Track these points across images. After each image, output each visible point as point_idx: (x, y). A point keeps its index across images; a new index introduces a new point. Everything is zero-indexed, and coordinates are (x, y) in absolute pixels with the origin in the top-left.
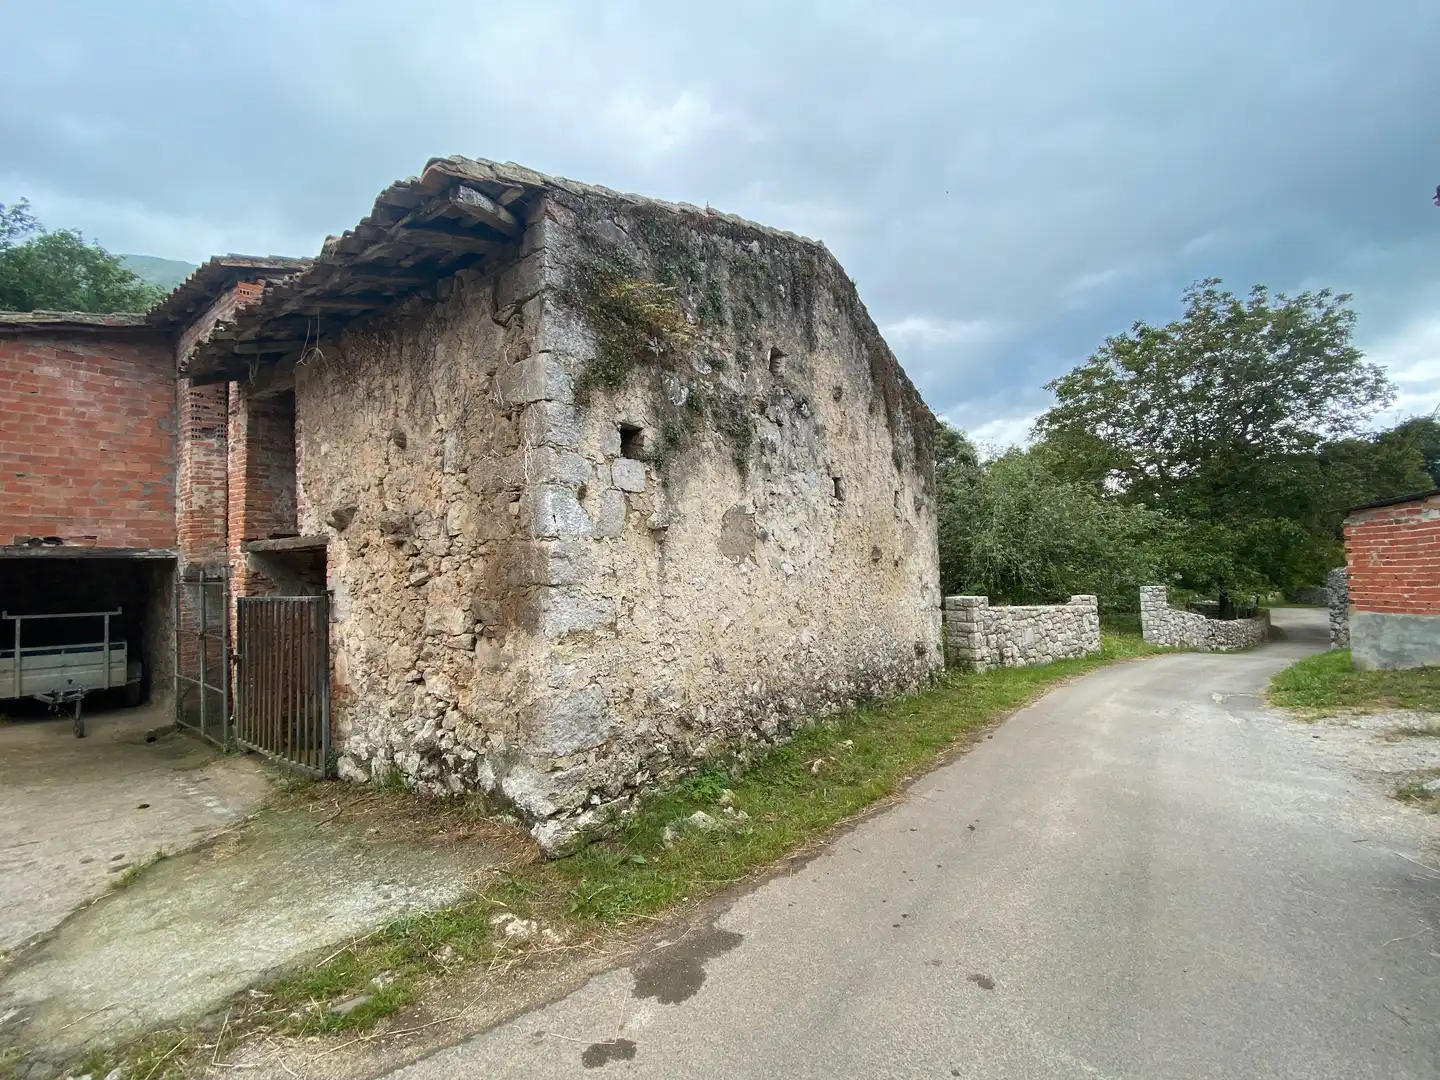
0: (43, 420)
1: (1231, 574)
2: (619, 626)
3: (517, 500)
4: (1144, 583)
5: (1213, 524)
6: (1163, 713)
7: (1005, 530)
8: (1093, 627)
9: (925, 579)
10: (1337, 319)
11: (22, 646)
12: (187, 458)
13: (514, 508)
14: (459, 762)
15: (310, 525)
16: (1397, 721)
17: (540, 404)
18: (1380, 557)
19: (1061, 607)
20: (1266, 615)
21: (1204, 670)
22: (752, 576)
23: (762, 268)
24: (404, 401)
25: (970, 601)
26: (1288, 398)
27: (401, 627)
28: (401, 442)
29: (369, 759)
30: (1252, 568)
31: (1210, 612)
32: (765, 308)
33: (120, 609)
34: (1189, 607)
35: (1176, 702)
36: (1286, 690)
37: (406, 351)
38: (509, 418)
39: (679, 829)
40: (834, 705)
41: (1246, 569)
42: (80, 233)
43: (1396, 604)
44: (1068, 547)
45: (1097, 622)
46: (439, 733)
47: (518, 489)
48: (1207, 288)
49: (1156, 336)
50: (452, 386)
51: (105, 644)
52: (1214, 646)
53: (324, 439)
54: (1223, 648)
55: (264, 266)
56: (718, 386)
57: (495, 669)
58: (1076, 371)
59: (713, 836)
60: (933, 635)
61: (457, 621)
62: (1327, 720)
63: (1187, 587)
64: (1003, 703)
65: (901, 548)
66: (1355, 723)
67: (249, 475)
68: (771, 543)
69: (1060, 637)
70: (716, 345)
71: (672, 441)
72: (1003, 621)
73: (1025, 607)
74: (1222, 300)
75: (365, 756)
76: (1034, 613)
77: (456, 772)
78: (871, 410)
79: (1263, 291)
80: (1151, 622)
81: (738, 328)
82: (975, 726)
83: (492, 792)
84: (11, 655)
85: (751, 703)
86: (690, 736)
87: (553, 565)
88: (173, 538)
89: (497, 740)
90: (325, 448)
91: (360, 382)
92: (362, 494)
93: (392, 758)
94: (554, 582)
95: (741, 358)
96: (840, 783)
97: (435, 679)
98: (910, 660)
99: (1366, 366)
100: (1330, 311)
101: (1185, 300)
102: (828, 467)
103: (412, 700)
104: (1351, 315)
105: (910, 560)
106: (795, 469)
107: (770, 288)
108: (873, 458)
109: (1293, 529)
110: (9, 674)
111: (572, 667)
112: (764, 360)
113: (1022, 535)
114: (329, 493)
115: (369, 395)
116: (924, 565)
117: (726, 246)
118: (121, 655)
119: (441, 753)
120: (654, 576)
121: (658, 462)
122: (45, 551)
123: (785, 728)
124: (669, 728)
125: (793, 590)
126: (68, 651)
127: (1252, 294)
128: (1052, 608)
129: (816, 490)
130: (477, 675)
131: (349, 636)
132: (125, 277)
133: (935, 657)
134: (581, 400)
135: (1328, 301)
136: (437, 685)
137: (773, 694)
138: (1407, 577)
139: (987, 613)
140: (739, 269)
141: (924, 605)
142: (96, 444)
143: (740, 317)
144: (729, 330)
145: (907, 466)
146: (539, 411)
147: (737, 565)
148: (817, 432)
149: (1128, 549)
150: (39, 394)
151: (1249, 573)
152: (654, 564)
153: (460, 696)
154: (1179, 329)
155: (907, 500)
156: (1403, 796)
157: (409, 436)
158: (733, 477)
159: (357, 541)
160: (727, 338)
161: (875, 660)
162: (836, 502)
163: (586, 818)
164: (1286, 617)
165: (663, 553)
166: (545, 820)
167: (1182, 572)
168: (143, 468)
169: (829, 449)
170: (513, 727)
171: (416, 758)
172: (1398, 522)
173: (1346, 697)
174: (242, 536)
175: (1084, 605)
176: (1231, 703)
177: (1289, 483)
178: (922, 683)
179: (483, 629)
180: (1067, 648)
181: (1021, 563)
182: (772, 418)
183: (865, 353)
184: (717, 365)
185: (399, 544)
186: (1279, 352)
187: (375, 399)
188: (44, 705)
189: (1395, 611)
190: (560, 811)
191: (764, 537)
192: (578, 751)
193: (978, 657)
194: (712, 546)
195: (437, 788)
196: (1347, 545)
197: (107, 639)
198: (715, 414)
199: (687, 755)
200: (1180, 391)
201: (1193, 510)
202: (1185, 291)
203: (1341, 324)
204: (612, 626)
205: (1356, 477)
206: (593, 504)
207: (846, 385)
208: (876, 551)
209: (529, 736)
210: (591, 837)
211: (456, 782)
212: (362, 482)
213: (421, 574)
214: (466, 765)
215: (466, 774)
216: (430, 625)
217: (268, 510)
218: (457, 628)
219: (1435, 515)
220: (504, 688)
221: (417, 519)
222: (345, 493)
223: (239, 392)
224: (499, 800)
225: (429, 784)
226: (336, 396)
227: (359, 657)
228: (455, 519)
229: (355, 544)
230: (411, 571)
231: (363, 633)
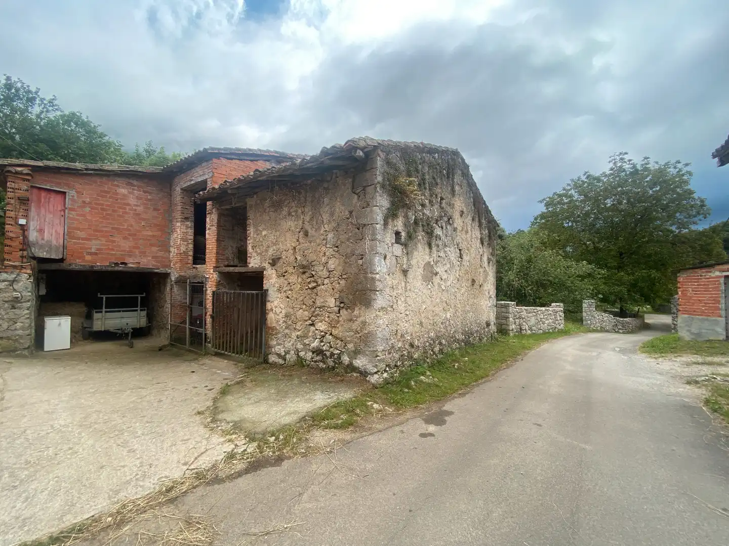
0: (121, 212)
1: (626, 296)
2: (394, 307)
3: (362, 259)
4: (584, 299)
5: (618, 271)
6: (594, 354)
7: (519, 272)
8: (561, 318)
9: (491, 293)
10: (683, 175)
11: (105, 308)
12: (178, 230)
13: (360, 262)
14: (332, 354)
15: (254, 262)
16: (692, 359)
17: (374, 225)
18: (693, 291)
19: (547, 308)
20: (642, 317)
21: (612, 339)
22: (432, 290)
23: (438, 164)
24: (307, 218)
25: (508, 304)
26: (657, 212)
27: (304, 304)
28: (306, 234)
29: (285, 355)
30: (636, 294)
31: (615, 314)
32: (439, 181)
33: (144, 294)
34: (605, 311)
35: (600, 350)
36: (648, 347)
37: (309, 199)
38: (359, 229)
39: (416, 382)
40: (457, 344)
41: (633, 294)
42: (81, 113)
43: (698, 312)
44: (548, 280)
45: (563, 316)
46: (322, 344)
47: (362, 255)
48: (621, 157)
49: (595, 179)
50: (332, 214)
51: (139, 308)
52: (616, 330)
53: (264, 229)
54: (621, 331)
55: (222, 152)
56: (423, 214)
57: (351, 320)
58: (554, 193)
59: (429, 385)
60: (492, 318)
61: (331, 302)
62: (663, 358)
63: (605, 301)
64: (524, 348)
65: (482, 279)
66: (675, 359)
67: (218, 240)
68: (438, 277)
69: (547, 322)
70: (423, 198)
71: (410, 237)
72: (522, 314)
73: (531, 308)
74: (628, 163)
75: (283, 354)
76: (535, 311)
77: (331, 358)
78: (473, 220)
79: (648, 160)
80: (587, 317)
81: (430, 190)
82: (515, 355)
83: (348, 366)
84: (101, 312)
85: (431, 340)
86: (413, 350)
87: (378, 283)
88: (169, 264)
89: (351, 346)
90: (264, 233)
91: (284, 208)
92: (284, 252)
93: (298, 354)
94: (378, 289)
95: (431, 202)
96: (467, 372)
97: (320, 324)
98: (484, 328)
99: (697, 198)
100: (680, 170)
101: (610, 162)
102: (458, 245)
103: (309, 331)
104: (690, 173)
105: (485, 285)
106: (447, 246)
107: (440, 172)
108: (473, 240)
109: (657, 276)
110: (99, 320)
111: (382, 320)
112: (438, 202)
113: (527, 274)
114: (267, 251)
115: (290, 214)
116: (490, 287)
117: (427, 157)
118: (144, 313)
119: (323, 352)
120: (403, 288)
121: (405, 245)
122: (121, 268)
123: (441, 351)
124: (407, 346)
125: (445, 297)
126: (123, 311)
127: (643, 161)
128: (543, 309)
129: (453, 255)
130: (342, 323)
131: (276, 307)
132: (102, 136)
133: (493, 328)
134: (386, 224)
135: (679, 166)
136: (322, 326)
137: (438, 337)
138: (704, 300)
139: (515, 310)
140: (431, 166)
141: (490, 305)
142: (141, 223)
143: (431, 185)
144: (427, 190)
145: (486, 244)
146: (373, 228)
147: (427, 285)
148: (454, 231)
149: (578, 283)
150: (119, 201)
151: (634, 296)
152: (403, 284)
153: (333, 330)
154: (606, 176)
155: (485, 259)
156: (689, 383)
157: (310, 231)
158: (427, 250)
159: (281, 270)
160: (426, 195)
161: (472, 327)
162: (460, 260)
163: (385, 375)
164: (653, 319)
165: (406, 280)
166: (372, 374)
167: (603, 294)
168: (159, 233)
169: (458, 238)
170: (358, 341)
171: (311, 354)
172: (701, 276)
173: (672, 350)
174: (214, 265)
175: (557, 308)
176: (623, 351)
177: (656, 253)
178: (488, 339)
179: (343, 305)
180: (549, 327)
181: (527, 287)
182: (440, 225)
183: (472, 195)
184: (423, 205)
185: (304, 273)
186: (654, 189)
187: (293, 216)
188: (116, 333)
189: (698, 315)
190: (378, 371)
191: (436, 274)
192: (383, 351)
193: (511, 329)
194: (420, 277)
195: (321, 365)
196: (679, 285)
197: (139, 307)
198: (423, 225)
199: (412, 357)
200: (605, 206)
201: (609, 265)
202: (610, 157)
203: (685, 177)
204: (392, 307)
205: (689, 252)
206: (388, 261)
207: (465, 210)
208: (473, 281)
209: (366, 344)
210: (387, 383)
211: (330, 362)
212: (285, 248)
213: (314, 284)
214: (336, 356)
215: (335, 359)
216: (318, 304)
217: (224, 255)
218: (332, 305)
219: (718, 273)
220: (354, 327)
221: (313, 264)
222: (275, 251)
223: (213, 205)
224: (351, 368)
225: (317, 363)
226: (271, 213)
227: (281, 315)
228: (332, 264)
229: (280, 272)
230: (309, 283)
231: (284, 306)
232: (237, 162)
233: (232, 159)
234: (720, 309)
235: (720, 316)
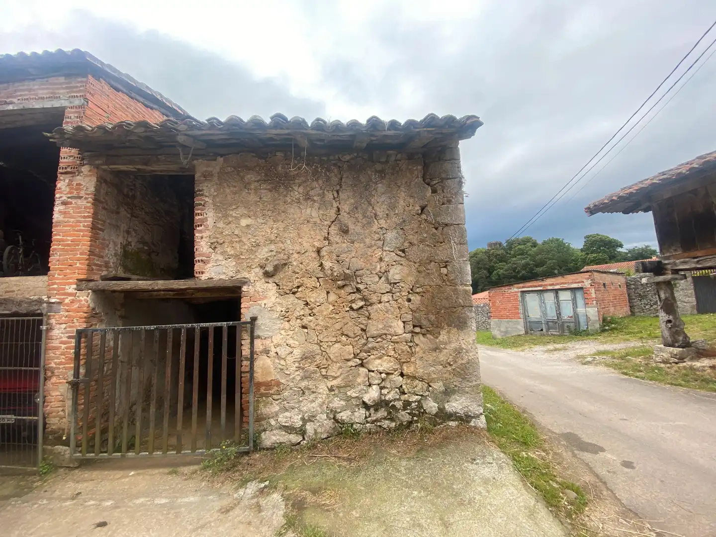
3: (446, 267)
13: (444, 271)
14: (407, 404)
17: (461, 226)
18: (500, 302)
27: (343, 334)
28: (344, 230)
29: (304, 425)
37: (347, 181)
38: (437, 229)
43: (504, 316)
46: (385, 392)
47: (446, 262)
53: (245, 216)
57: (435, 350)
61: (398, 327)
75: (299, 424)
77: (405, 410)
83: (437, 414)
89: (438, 386)
90: (245, 222)
91: (296, 188)
92: (296, 256)
93: (335, 418)
97: (378, 361)
103: (356, 376)
114: (252, 252)
115: (308, 198)
119: (389, 403)
130: (419, 354)
131: (277, 346)
136: (381, 365)
138: (508, 308)
146: (461, 229)
153: (404, 368)
157: (351, 226)
159: (291, 284)
166: (477, 417)
170: (451, 377)
171: (363, 411)
172: (505, 292)
174: (82, 277)
179: (418, 329)
185: (341, 287)
187: (315, 201)
189: (504, 319)
195: (386, 424)
209: (464, 379)
211: (404, 416)
212: (298, 248)
213: (361, 303)
214: (413, 404)
215: (413, 409)
216: (373, 330)
217: (102, 257)
218: (400, 330)
219: (516, 290)
220: (442, 357)
221: (358, 273)
222: (274, 253)
223: (83, 159)
224: (444, 416)
225: (378, 424)
226: (263, 191)
227: (290, 359)
228: (396, 273)
229: (287, 286)
230: (352, 301)
231: (297, 343)
232: (126, 98)
233: (118, 90)
234: (518, 313)
235: (520, 318)
